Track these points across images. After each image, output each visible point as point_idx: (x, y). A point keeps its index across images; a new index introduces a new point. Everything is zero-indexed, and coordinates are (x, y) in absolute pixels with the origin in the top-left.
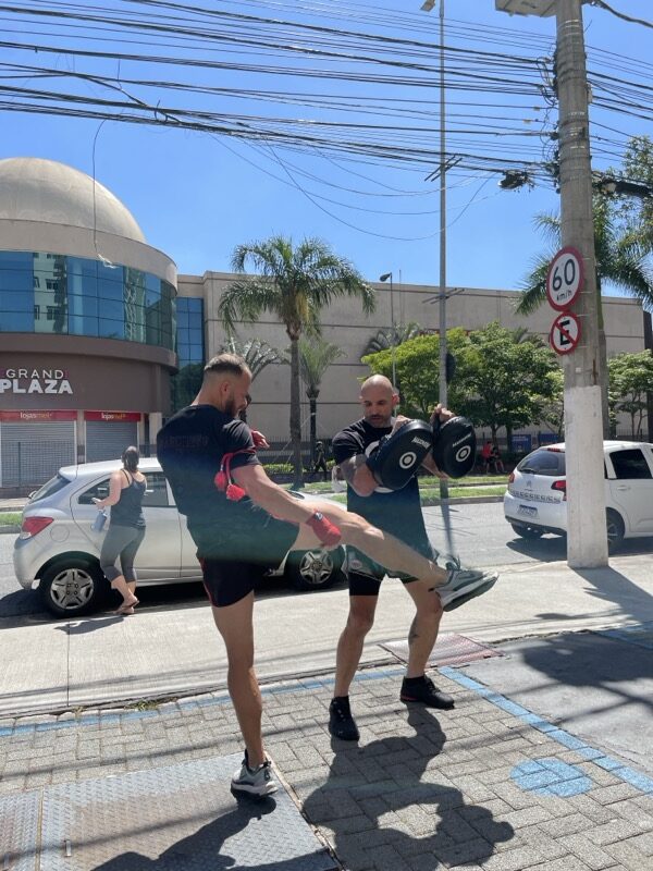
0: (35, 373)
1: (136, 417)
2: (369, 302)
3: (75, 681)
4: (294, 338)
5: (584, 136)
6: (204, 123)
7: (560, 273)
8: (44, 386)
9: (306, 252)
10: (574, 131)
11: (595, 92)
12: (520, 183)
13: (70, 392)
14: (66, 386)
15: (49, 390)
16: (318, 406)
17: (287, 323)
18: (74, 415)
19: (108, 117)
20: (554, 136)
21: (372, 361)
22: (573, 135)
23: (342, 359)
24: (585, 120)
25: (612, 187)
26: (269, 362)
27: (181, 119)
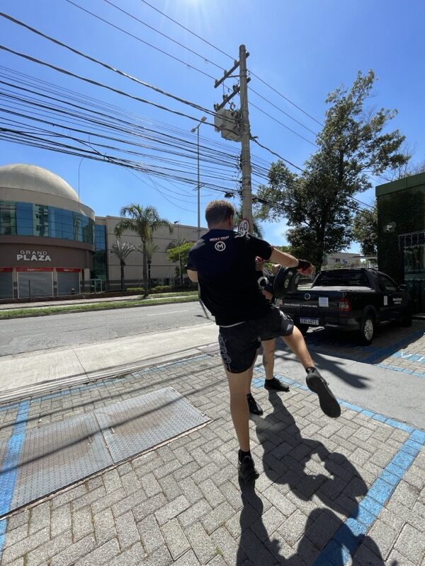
0: (34, 252)
1: (79, 270)
2: (171, 231)
3: (87, 371)
4: (144, 242)
5: (250, 183)
6: (124, 164)
7: (243, 226)
8: (38, 258)
9: (148, 211)
10: (247, 181)
11: (253, 169)
12: (231, 196)
13: (50, 260)
14: (48, 258)
15: (40, 259)
16: (151, 267)
17: (142, 237)
18: (52, 270)
19: (85, 156)
20: (241, 182)
21: (171, 251)
22: (246, 182)
23: (160, 250)
24: (250, 178)
25: (257, 200)
26: (132, 250)
27: (115, 160)
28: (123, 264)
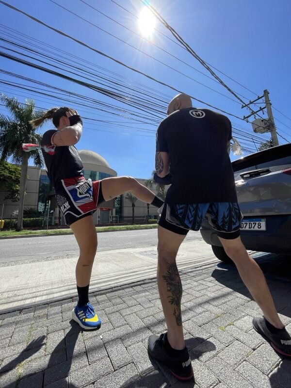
1: (109, 210)
28: (133, 205)
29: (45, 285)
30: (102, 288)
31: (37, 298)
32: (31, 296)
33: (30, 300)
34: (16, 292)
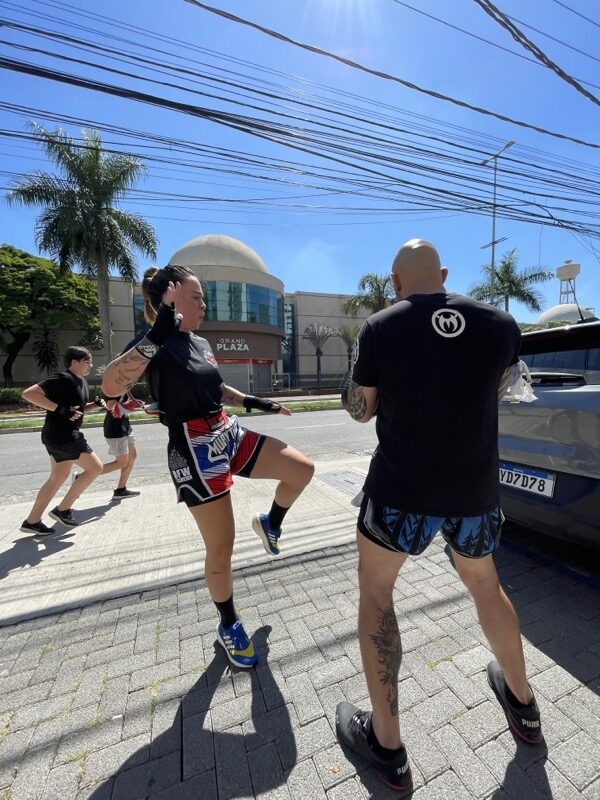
0: (233, 341)
1: (270, 362)
13: (247, 349)
14: (246, 347)
15: (239, 349)
19: (541, 222)
26: (331, 335)
28: (319, 353)
29: (169, 545)
30: (256, 561)
31: (161, 572)
32: (151, 565)
33: (150, 574)
34: (129, 555)
